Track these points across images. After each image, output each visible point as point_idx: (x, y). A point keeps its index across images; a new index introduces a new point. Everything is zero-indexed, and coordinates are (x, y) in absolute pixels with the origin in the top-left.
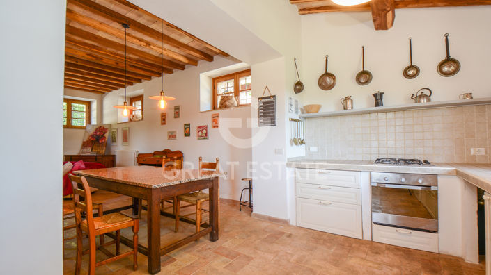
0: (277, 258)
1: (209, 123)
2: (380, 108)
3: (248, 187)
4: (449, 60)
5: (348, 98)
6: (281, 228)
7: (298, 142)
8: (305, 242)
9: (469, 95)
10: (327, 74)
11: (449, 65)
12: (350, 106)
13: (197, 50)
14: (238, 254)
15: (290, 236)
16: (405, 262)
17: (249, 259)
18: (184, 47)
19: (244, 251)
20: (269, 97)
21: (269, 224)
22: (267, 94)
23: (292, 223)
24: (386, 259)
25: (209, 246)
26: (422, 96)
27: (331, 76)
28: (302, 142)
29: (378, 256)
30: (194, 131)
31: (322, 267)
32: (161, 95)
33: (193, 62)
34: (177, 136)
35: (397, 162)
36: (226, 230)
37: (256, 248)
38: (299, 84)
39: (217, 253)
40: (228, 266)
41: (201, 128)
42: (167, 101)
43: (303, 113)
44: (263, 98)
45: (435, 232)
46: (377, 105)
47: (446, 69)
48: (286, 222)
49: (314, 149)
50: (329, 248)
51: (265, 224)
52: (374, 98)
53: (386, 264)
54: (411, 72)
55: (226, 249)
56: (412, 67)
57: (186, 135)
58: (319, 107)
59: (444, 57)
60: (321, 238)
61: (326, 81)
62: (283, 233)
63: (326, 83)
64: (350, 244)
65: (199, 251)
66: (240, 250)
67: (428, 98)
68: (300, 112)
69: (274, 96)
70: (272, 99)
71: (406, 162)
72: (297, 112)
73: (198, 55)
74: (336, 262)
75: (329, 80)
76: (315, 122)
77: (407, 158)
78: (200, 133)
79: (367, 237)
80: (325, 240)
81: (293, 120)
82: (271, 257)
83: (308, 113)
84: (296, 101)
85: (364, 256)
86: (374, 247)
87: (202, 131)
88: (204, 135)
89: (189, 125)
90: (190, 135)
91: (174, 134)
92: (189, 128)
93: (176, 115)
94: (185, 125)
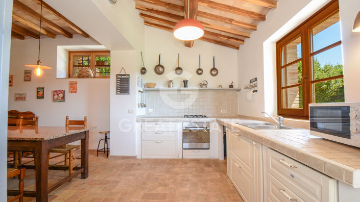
0: (135, 177)
1: (66, 88)
2: (186, 88)
3: (104, 138)
4: (214, 69)
5: (171, 81)
6: (132, 161)
7: (143, 106)
8: (149, 166)
9: (221, 86)
10: (159, 65)
11: (214, 71)
12: (172, 86)
13: (59, 26)
14: (109, 181)
15: (139, 165)
16: (198, 165)
17: (117, 182)
18: (47, 22)
19: (112, 179)
20: (125, 75)
21: (123, 161)
22: (123, 73)
23: (139, 157)
24: (190, 165)
25: (82, 182)
26: (204, 84)
27: (162, 67)
28: (145, 106)
29: (186, 165)
30: (48, 94)
31: (161, 176)
32: (38, 64)
33: (52, 34)
34: (27, 98)
35: (193, 116)
36: (91, 170)
37: (120, 175)
38: (144, 69)
39: (91, 184)
40: (103, 190)
41: (56, 92)
42: (44, 70)
43: (145, 87)
44: (120, 75)
45: (208, 149)
46: (185, 86)
47: (213, 73)
48: (135, 158)
49: (151, 110)
50: (163, 166)
51: (120, 162)
52: (183, 83)
53: (190, 167)
54: (200, 72)
55: (98, 181)
56: (200, 69)
57: (38, 98)
58: (155, 84)
59: (212, 67)
60: (157, 162)
61: (159, 69)
62: (134, 164)
63: (159, 70)
64: (172, 162)
65: (76, 187)
66: (108, 179)
67: (206, 85)
68: (143, 87)
69: (129, 75)
70: (127, 77)
71: (197, 116)
72: (142, 87)
73: (59, 31)
74: (168, 172)
75: (161, 69)
76: (151, 94)
77: (197, 114)
78: (56, 97)
79: (180, 157)
80: (160, 163)
81: (140, 91)
82: (131, 178)
83: (148, 87)
84: (142, 80)
85: (180, 166)
86: (184, 161)
87: (58, 95)
88: (60, 98)
89: (43, 88)
90: (43, 97)
91: (23, 96)
92: (43, 91)
93: (26, 78)
94: (38, 89)
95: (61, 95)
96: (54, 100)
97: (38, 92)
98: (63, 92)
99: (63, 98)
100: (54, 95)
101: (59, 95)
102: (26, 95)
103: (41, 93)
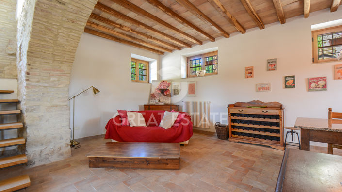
1: (329, 74)
30: (301, 83)
34: (272, 88)
41: (314, 80)
87: (317, 83)
88: (321, 87)
89: (294, 77)
90: (294, 86)
91: (266, 86)
92: (294, 80)
93: (270, 68)
94: (286, 77)
95: (322, 83)
96: (310, 88)
97: (286, 81)
98: (324, 79)
99: (325, 86)
100: (311, 83)
101: (319, 83)
102: (270, 85)
103: (291, 82)
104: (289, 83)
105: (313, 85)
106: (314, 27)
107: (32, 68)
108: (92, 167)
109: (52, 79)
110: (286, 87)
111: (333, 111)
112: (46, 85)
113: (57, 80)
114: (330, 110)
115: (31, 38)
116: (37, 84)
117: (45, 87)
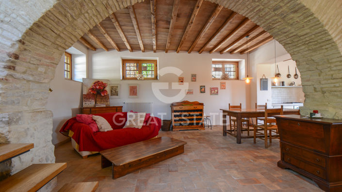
1: (219, 86)
22: (264, 78)
30: (208, 90)
34: (194, 93)
41: (213, 89)
52: (282, 83)
70: (267, 80)
89: (204, 86)
90: (205, 92)
91: (191, 91)
92: (205, 88)
93: (193, 80)
94: (201, 86)
95: (216, 91)
96: (211, 94)
97: (201, 89)
98: (217, 89)
99: (217, 92)
102: (193, 91)
103: (203, 89)
104: (202, 90)
105: (213, 92)
106: (213, 60)
107: (25, 49)
108: (118, 178)
109: (39, 70)
110: (201, 92)
111: (231, 105)
112: (31, 78)
113: (44, 71)
114: (229, 104)
115: (54, 7)
116: (22, 75)
117: (28, 81)
